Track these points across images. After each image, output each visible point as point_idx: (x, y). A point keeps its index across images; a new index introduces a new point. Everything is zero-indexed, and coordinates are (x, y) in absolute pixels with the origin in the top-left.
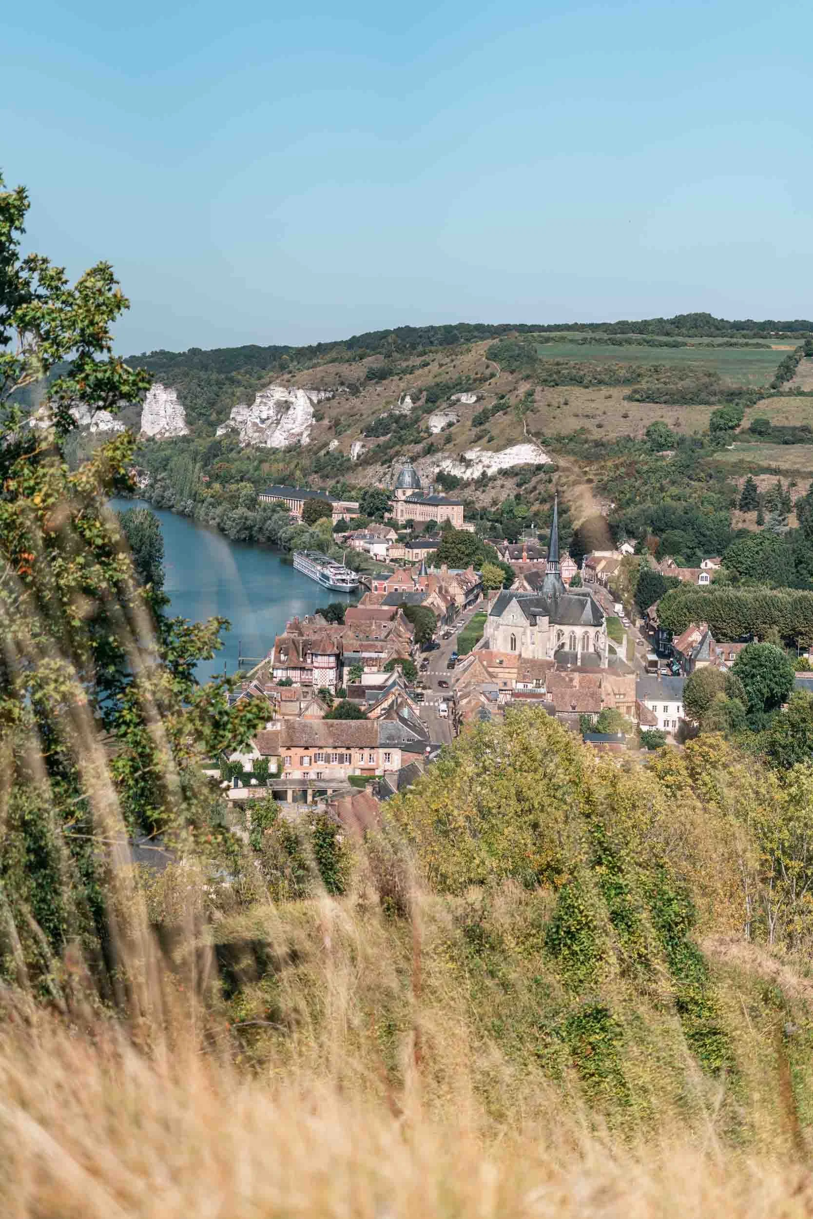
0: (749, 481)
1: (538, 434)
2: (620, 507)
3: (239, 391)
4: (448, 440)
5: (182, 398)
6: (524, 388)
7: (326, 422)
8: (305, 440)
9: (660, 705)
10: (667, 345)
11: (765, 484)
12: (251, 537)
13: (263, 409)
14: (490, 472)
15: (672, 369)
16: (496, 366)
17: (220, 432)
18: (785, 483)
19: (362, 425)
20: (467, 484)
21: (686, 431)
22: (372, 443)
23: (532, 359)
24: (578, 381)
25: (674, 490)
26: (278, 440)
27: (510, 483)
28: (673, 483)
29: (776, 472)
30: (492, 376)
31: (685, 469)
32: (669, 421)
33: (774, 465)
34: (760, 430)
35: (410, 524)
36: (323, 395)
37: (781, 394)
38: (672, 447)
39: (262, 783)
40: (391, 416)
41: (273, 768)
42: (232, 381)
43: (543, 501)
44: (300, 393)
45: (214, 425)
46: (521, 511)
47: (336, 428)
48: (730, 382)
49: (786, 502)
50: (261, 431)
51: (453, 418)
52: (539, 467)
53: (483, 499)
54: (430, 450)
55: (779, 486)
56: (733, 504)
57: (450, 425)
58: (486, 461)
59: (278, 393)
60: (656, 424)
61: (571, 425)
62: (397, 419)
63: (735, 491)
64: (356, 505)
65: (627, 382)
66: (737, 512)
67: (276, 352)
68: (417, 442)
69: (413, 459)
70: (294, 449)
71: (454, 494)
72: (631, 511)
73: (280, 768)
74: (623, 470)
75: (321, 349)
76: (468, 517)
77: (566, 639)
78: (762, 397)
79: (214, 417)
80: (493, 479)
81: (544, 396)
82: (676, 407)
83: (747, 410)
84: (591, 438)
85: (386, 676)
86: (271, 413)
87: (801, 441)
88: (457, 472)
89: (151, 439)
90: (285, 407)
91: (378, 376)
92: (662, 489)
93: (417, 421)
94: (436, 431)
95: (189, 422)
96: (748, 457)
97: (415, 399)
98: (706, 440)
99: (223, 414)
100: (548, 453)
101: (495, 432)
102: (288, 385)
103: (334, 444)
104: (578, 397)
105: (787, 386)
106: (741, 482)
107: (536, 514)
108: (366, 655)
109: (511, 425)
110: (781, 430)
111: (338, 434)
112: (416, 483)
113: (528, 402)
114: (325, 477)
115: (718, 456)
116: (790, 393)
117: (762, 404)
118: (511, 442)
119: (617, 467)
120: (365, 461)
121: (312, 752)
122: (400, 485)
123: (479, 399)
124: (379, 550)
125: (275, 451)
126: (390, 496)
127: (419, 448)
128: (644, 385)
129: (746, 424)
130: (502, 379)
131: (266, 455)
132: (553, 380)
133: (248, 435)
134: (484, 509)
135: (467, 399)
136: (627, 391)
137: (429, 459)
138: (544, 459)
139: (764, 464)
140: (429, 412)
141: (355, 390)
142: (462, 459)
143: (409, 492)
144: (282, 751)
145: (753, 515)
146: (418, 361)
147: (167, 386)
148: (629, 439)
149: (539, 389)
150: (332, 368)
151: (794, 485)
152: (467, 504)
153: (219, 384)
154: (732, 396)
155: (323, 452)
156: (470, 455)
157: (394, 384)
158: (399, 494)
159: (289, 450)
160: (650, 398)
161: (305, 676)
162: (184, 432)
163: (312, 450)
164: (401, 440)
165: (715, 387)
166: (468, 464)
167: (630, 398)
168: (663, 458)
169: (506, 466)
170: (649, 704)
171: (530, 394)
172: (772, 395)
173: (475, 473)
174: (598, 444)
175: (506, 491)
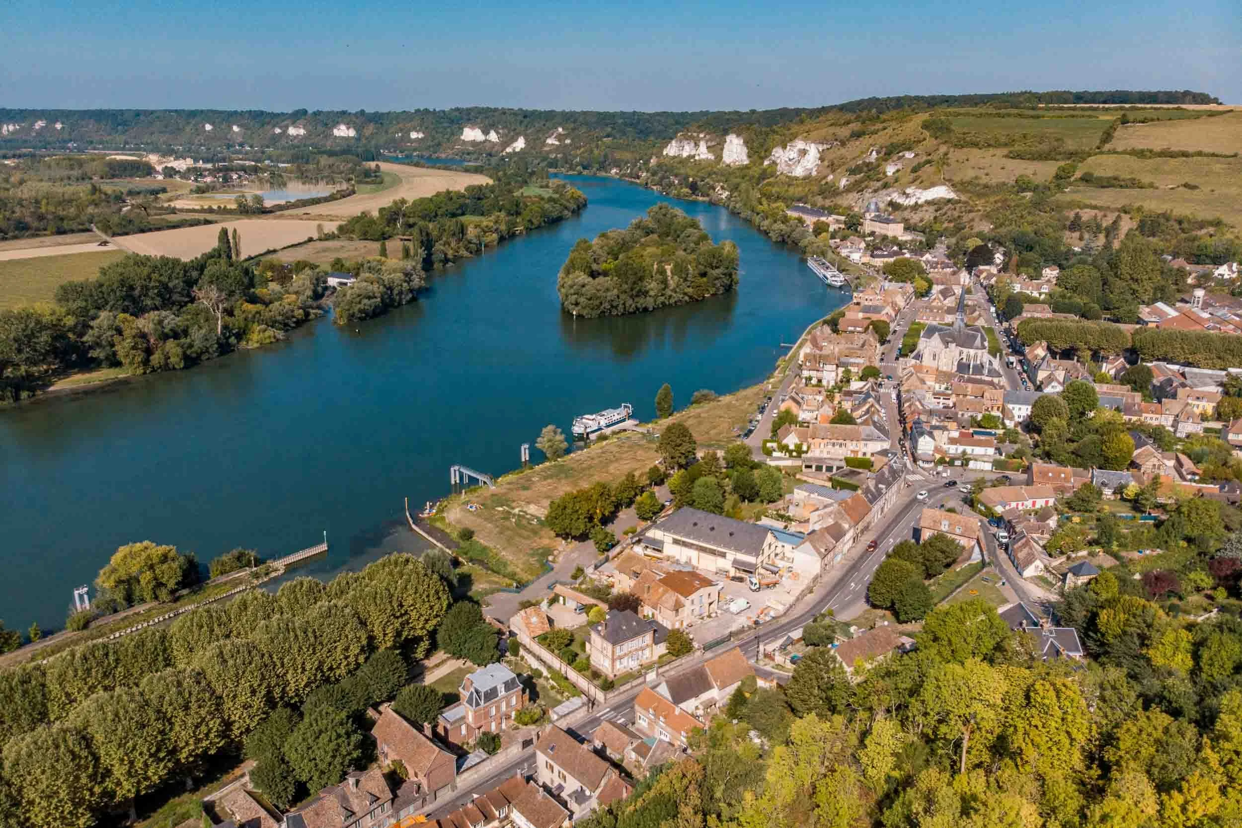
0: (1077, 214)
1: (949, 180)
2: (996, 228)
3: (777, 137)
4: (896, 181)
5: (746, 143)
6: (943, 149)
7: (826, 163)
8: (814, 173)
9: (1017, 407)
10: (1032, 117)
11: (1086, 215)
12: (783, 240)
13: (791, 153)
14: (920, 202)
15: (1034, 136)
16: (927, 133)
17: (766, 163)
18: (1100, 214)
19: (846, 167)
20: (906, 208)
21: (1039, 180)
22: (853, 179)
23: (949, 130)
24: (975, 145)
25: (1030, 218)
26: (799, 172)
27: (932, 209)
28: (1029, 213)
29: (1095, 207)
30: (925, 139)
31: (1037, 205)
32: (1029, 172)
33: (1094, 202)
34: (1087, 179)
35: (872, 234)
36: (825, 147)
37: (1102, 153)
38: (1030, 190)
39: (799, 456)
40: (864, 162)
41: (805, 448)
42: (774, 132)
43: (950, 221)
44: (813, 145)
45: (763, 159)
46: (937, 227)
47: (833, 167)
48: (1070, 145)
49: (1099, 227)
50: (789, 166)
51: (900, 166)
52: (949, 201)
53: (915, 218)
54: (886, 186)
55: (1096, 217)
56: (1064, 227)
57: (898, 171)
58: (918, 195)
59: (800, 144)
60: (1021, 176)
61: (970, 174)
62: (868, 165)
63: (1067, 218)
64: (843, 218)
65: (1006, 145)
66: (1067, 233)
67: (798, 112)
68: (878, 181)
69: (875, 191)
70: (807, 178)
71: (898, 215)
72: (1003, 230)
73: (809, 448)
74: (999, 204)
75: (824, 110)
76: (907, 229)
77: (964, 356)
78: (1090, 156)
79: (763, 154)
80: (922, 206)
81: (955, 155)
82: (1035, 162)
83: (1080, 165)
84: (981, 182)
85: (863, 383)
86: (795, 155)
87: (1113, 186)
88: (901, 200)
89: (728, 166)
90: (804, 153)
91: (857, 135)
92: (1022, 217)
93: (879, 166)
94: (889, 174)
95: (749, 156)
96: (1077, 197)
97: (878, 153)
98: (1052, 186)
99: (768, 152)
100: (955, 192)
101: (924, 177)
102: (805, 139)
103: (831, 177)
104: (975, 154)
105: (1107, 147)
106: (1072, 215)
107: (946, 229)
108: (852, 360)
109: (935, 173)
110: (1100, 179)
111: (833, 171)
112: (878, 209)
113: (944, 160)
114: (825, 198)
115: (1059, 196)
116: (1109, 152)
117: (1090, 160)
118: (933, 185)
119: (996, 202)
120: (848, 190)
121: (826, 441)
122: (868, 210)
123: (916, 155)
124: (856, 257)
125: (797, 178)
126: (862, 216)
127: (879, 184)
128: (1017, 147)
129: (1078, 174)
130: (930, 142)
131: (791, 181)
132: (960, 145)
133: (781, 168)
134: (915, 224)
135: (909, 155)
136: (1005, 151)
137: (884, 192)
138: (952, 195)
139: (1088, 202)
140: (886, 160)
141: (843, 144)
142: (904, 193)
143: (873, 214)
144: (810, 440)
145: (1076, 235)
146: (880, 126)
147: (738, 136)
148: (1004, 184)
149: (952, 150)
150: (832, 130)
151: (1105, 216)
152: (905, 221)
153: (767, 134)
154: (1071, 155)
155: (823, 182)
156: (908, 191)
157: (866, 140)
158: (867, 215)
159: (804, 178)
160: (1019, 156)
161: (819, 374)
162: (746, 162)
163: (818, 180)
164: (869, 178)
165: (1061, 149)
166: (907, 196)
167: (1007, 156)
168: (1024, 197)
169: (929, 198)
170: (1010, 406)
171: (946, 154)
172: (1096, 154)
173: (911, 201)
174: (986, 186)
175: (928, 215)
